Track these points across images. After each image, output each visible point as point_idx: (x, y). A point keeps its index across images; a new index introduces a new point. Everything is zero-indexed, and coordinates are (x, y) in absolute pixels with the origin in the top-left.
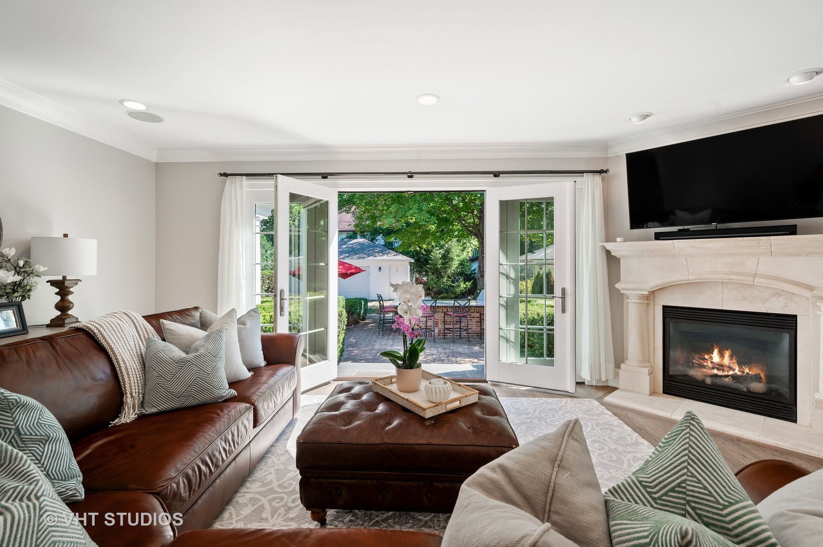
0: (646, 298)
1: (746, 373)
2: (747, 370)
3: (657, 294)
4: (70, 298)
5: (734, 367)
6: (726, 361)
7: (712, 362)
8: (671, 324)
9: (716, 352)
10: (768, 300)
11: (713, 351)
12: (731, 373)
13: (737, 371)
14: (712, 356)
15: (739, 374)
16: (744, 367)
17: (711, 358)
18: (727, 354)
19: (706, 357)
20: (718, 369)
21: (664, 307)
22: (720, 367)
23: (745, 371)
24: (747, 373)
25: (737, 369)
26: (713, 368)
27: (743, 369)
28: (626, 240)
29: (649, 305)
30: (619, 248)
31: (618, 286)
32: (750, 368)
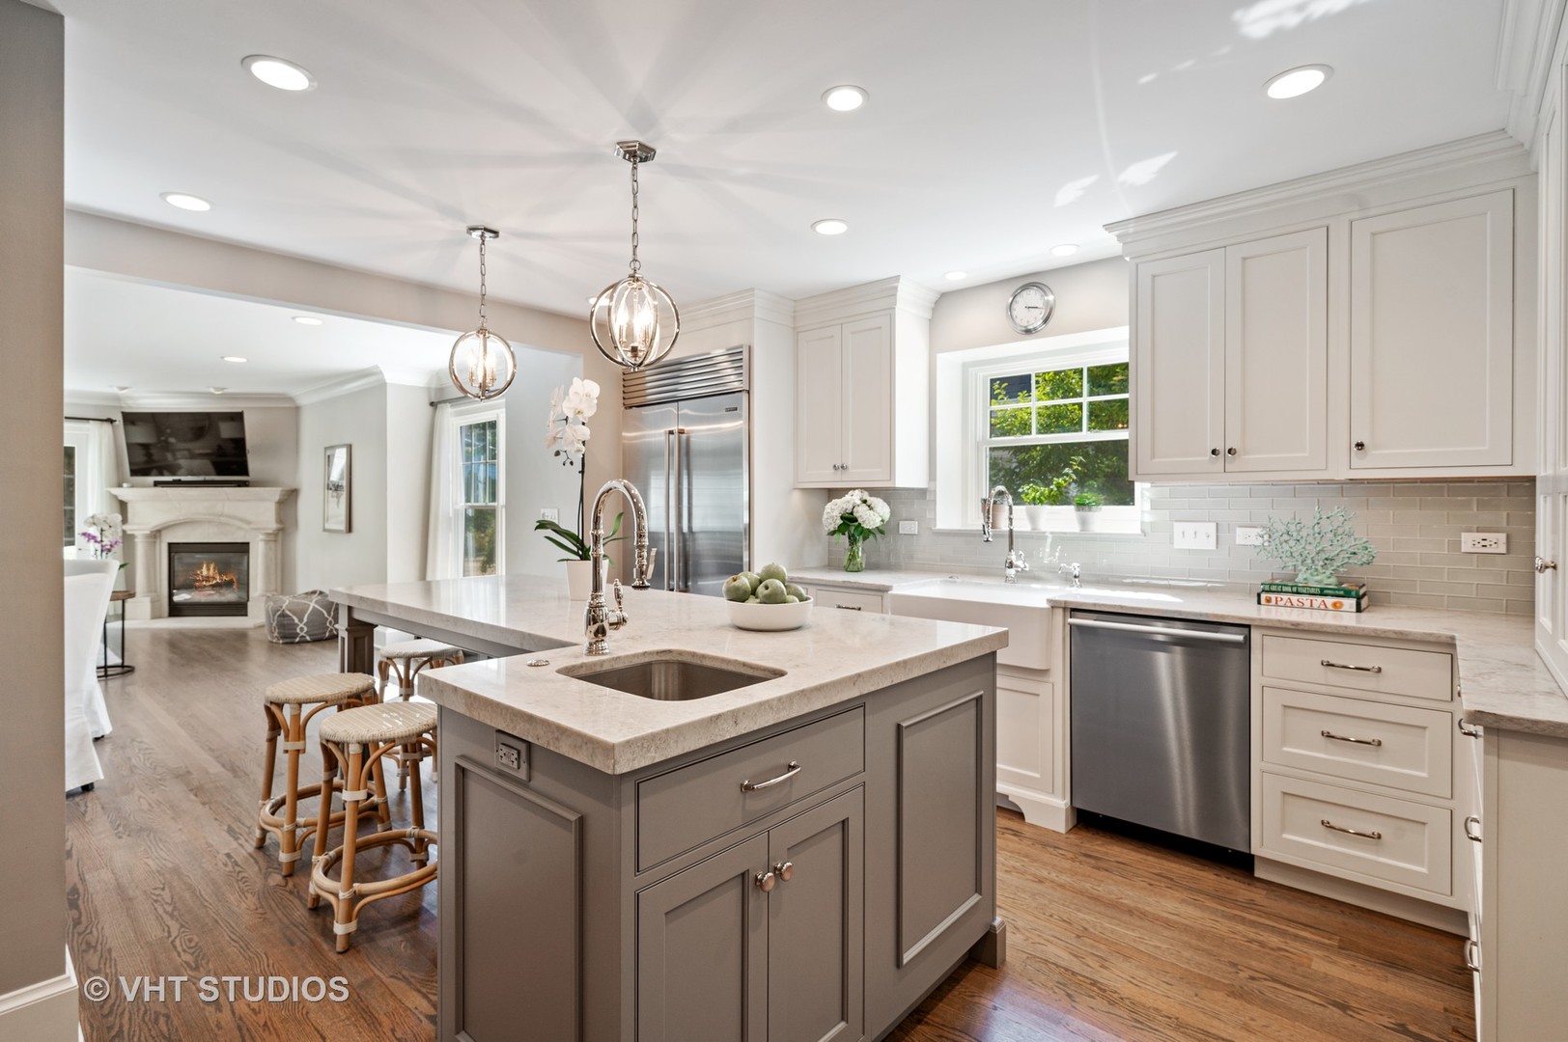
0: (153, 537)
2: (224, 578)
3: (163, 533)
5: (216, 577)
6: (211, 573)
7: (201, 577)
8: (176, 557)
10: (234, 532)
11: (203, 567)
12: (214, 582)
13: (218, 579)
14: (202, 571)
18: (212, 567)
19: (198, 573)
20: (206, 581)
21: (170, 544)
22: (208, 577)
26: (202, 582)
27: (222, 577)
28: (132, 487)
29: (155, 542)
30: (125, 493)
31: (125, 527)
32: (226, 575)
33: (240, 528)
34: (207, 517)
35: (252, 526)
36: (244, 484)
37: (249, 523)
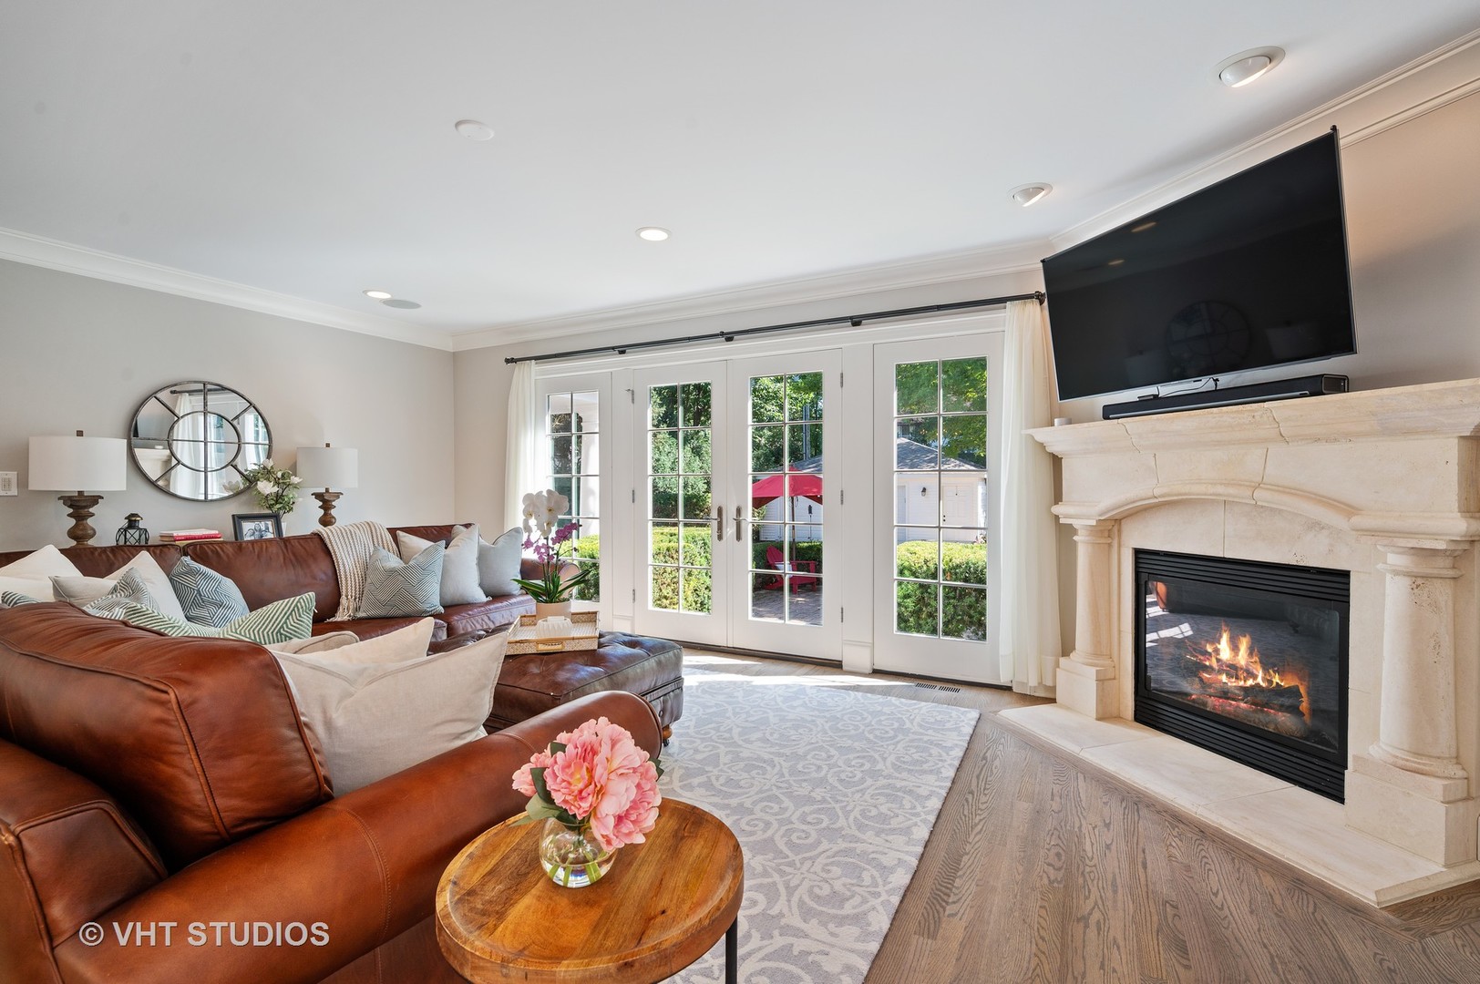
0: (1106, 534)
1: (1274, 684)
2: (1276, 679)
3: (1123, 525)
4: (333, 512)
5: (1255, 672)
6: (1242, 658)
7: (1218, 660)
9: (1225, 638)
10: (1299, 538)
11: (1221, 636)
12: (1250, 682)
13: (1259, 680)
14: (1219, 646)
15: (1263, 685)
16: (1271, 671)
17: (1217, 651)
18: (1244, 644)
19: (1209, 648)
20: (1229, 676)
21: (1138, 553)
22: (1233, 670)
23: (1274, 681)
24: (1277, 683)
25: (1260, 674)
26: (1220, 672)
27: (1270, 675)
28: (1070, 422)
29: (1110, 545)
30: (1058, 438)
31: (1056, 509)
32: (1281, 673)
33: (1315, 526)
34: (1220, 489)
35: (1356, 520)
36: (1337, 384)
37: (1350, 510)
